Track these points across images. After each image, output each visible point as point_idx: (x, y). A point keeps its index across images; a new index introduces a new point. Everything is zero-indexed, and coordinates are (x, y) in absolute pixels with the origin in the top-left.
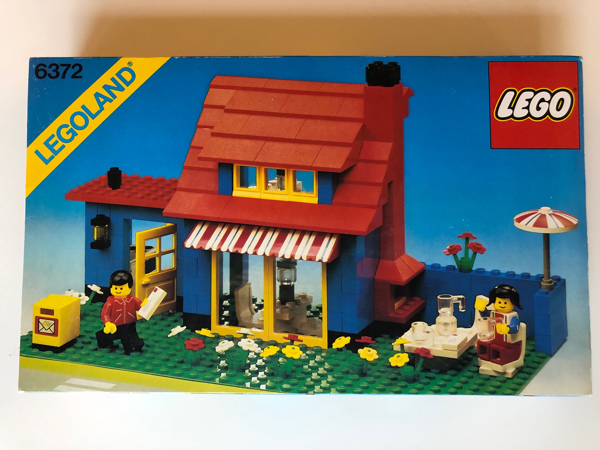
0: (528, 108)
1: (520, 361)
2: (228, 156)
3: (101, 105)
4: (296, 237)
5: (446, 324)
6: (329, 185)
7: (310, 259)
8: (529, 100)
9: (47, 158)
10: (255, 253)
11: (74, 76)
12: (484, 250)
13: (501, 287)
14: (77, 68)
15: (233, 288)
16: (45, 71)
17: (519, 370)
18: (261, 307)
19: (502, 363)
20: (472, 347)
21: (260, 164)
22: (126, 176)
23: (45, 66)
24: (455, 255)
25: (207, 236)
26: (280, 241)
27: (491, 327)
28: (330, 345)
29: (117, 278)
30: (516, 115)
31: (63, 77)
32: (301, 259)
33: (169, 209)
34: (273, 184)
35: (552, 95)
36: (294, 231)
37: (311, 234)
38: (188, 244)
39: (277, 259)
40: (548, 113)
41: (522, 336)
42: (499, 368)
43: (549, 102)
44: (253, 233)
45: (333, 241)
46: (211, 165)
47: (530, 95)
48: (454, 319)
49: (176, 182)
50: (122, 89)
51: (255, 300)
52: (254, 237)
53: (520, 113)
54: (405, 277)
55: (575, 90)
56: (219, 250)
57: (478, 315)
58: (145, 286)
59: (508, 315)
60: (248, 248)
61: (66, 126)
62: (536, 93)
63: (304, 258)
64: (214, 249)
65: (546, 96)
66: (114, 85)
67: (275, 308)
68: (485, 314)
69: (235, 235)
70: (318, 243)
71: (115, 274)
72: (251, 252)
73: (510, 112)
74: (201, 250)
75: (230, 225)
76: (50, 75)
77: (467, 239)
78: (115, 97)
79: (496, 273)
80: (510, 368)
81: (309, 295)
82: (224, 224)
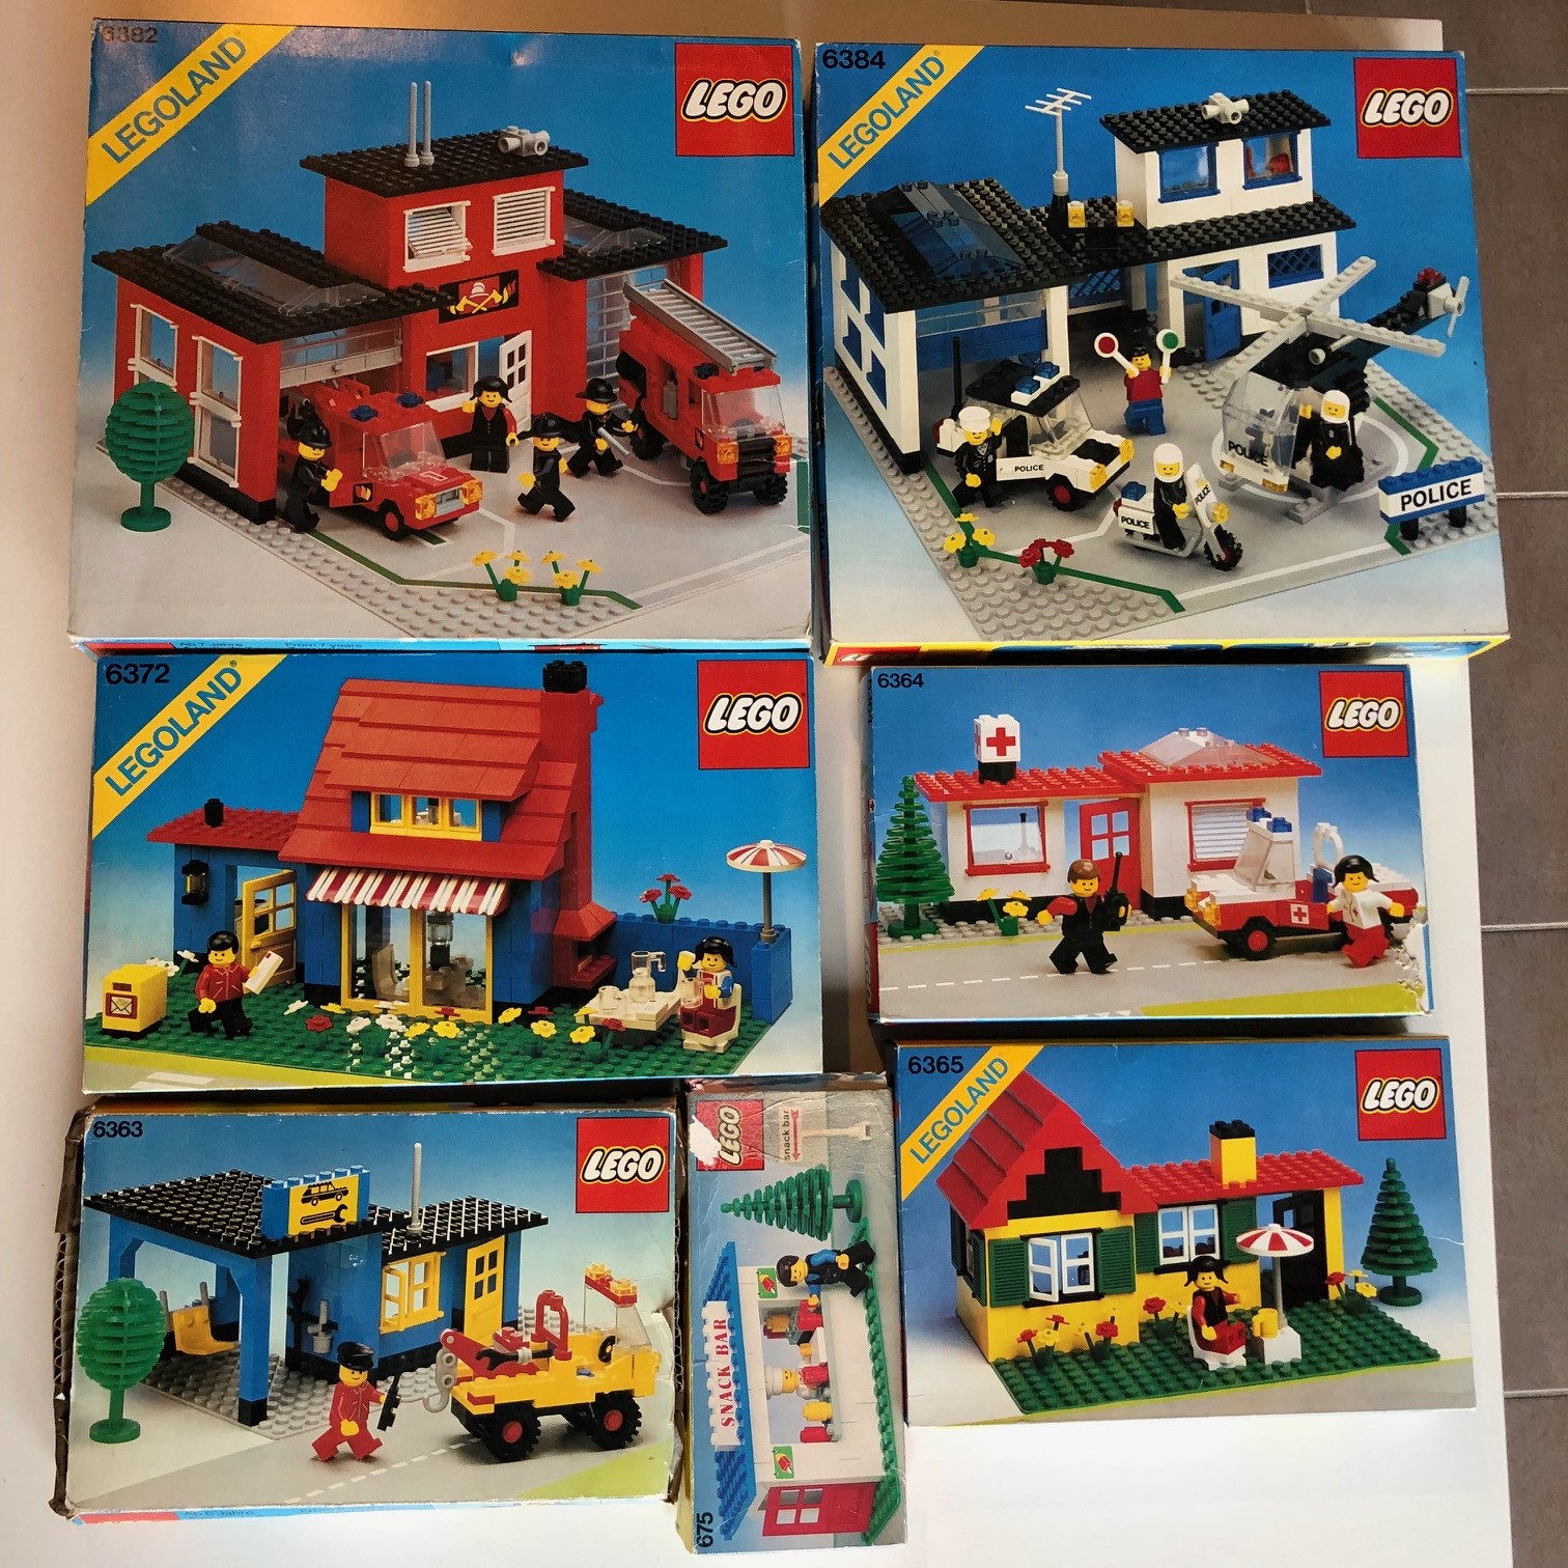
0: (745, 718)
1: (734, 1032)
2: (363, 782)
3: (195, 717)
4: (453, 884)
5: (641, 988)
6: (496, 817)
7: (471, 912)
8: (747, 709)
9: (122, 787)
10: (399, 906)
11: (158, 680)
12: (690, 895)
13: (711, 940)
14: (162, 670)
15: (370, 951)
16: (120, 675)
17: (732, 1043)
18: (406, 974)
19: (711, 1035)
20: (674, 1016)
21: (406, 792)
22: (228, 811)
23: (120, 667)
24: (653, 902)
25: (336, 886)
26: (432, 890)
27: (698, 990)
28: (495, 1020)
29: (217, 942)
30: (730, 728)
31: (144, 681)
32: (459, 911)
33: (286, 851)
34: (423, 817)
35: (775, 702)
36: (450, 877)
37: (472, 879)
38: (311, 896)
39: (428, 913)
40: (770, 724)
41: (736, 1000)
42: (707, 1041)
43: (771, 711)
44: (396, 880)
45: (501, 888)
46: (342, 794)
47: (747, 702)
48: (653, 982)
49: (295, 816)
50: (222, 697)
51: (398, 966)
52: (398, 885)
53: (735, 724)
54: (591, 930)
55: (803, 695)
56: (352, 903)
57: (681, 976)
58: (254, 950)
59: (719, 975)
60: (389, 899)
61: (149, 745)
62: (755, 700)
63: (464, 911)
64: (346, 901)
65: (768, 703)
66: (212, 692)
67: (425, 974)
68: (691, 974)
69: (373, 883)
70: (481, 891)
71: (215, 937)
72: (393, 904)
73: (723, 723)
74: (328, 903)
75: (367, 871)
76: (126, 680)
77: (669, 882)
78: (213, 707)
79: (704, 923)
80: (721, 1042)
81: (468, 957)
82: (358, 870)
